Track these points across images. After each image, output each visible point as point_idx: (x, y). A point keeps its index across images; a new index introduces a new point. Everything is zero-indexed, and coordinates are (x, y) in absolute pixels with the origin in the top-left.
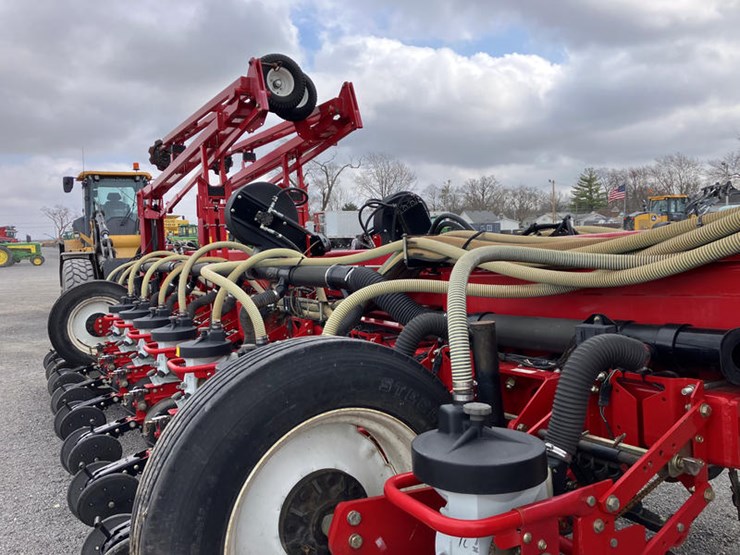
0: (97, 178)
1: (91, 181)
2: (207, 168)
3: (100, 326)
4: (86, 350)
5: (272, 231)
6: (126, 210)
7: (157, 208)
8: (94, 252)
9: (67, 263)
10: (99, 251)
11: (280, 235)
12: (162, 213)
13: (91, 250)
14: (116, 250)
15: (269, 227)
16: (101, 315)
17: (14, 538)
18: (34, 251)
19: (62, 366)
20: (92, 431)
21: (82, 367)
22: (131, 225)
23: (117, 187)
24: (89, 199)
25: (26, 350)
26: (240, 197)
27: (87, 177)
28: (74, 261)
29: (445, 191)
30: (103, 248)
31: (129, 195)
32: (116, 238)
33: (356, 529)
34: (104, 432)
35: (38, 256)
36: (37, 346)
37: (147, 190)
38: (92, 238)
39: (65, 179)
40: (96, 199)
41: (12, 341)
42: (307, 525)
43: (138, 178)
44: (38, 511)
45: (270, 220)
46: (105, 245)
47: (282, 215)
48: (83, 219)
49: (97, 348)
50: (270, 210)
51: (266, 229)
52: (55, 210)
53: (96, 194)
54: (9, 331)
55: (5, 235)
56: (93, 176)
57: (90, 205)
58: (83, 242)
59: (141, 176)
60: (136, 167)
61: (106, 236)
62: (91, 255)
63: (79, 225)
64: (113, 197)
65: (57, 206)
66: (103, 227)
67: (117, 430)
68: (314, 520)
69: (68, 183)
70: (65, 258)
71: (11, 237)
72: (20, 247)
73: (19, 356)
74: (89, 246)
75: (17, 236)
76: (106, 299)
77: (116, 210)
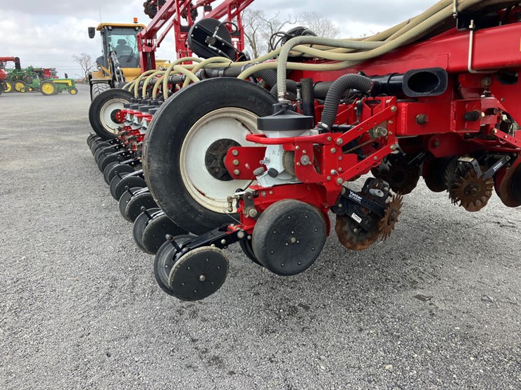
0: (110, 28)
1: (107, 30)
2: (179, 14)
3: (119, 117)
4: (112, 132)
5: (215, 48)
6: (130, 51)
7: (150, 45)
8: (111, 79)
9: (95, 86)
10: (114, 78)
11: (220, 51)
12: (153, 47)
13: (109, 78)
14: (126, 77)
15: (213, 46)
16: (119, 110)
18: (70, 84)
22: (134, 62)
23: (124, 35)
24: (106, 43)
26: (196, 27)
27: (104, 27)
28: (99, 84)
30: (117, 76)
31: (131, 40)
32: (126, 70)
33: (236, 157)
35: (73, 88)
37: (143, 33)
38: (109, 70)
39: (89, 28)
40: (110, 43)
41: (66, 135)
42: (216, 159)
43: (137, 28)
44: (94, 207)
45: (214, 42)
46: (118, 73)
47: (221, 39)
48: (102, 57)
49: (118, 129)
50: (214, 36)
51: (212, 47)
52: (81, 57)
53: (110, 39)
54: (63, 130)
55: (50, 74)
56: (107, 26)
57: (106, 48)
58: (104, 72)
59: (139, 27)
60: (136, 20)
61: (118, 68)
62: (109, 81)
63: (100, 62)
64: (121, 42)
66: (116, 62)
68: (220, 158)
69: (91, 32)
70: (93, 83)
71: (54, 75)
72: (61, 81)
73: (71, 142)
74: (108, 75)
75: (57, 75)
76: (122, 100)
77: (124, 51)
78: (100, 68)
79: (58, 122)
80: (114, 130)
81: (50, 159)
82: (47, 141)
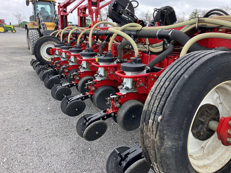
0: (37, 1)
3: (51, 52)
4: (47, 60)
5: (127, 17)
7: (65, 11)
8: (38, 28)
9: (30, 31)
10: (40, 28)
11: (130, 19)
12: (67, 13)
13: (37, 27)
14: (47, 27)
15: (126, 15)
16: (52, 48)
17: (38, 118)
18: (12, 28)
19: (39, 64)
20: (61, 86)
21: (46, 65)
22: (50, 19)
23: (44, 5)
24: (35, 9)
25: (20, 59)
26: (115, 3)
28: (32, 30)
29: (147, 14)
31: (48, 8)
32: (47, 24)
34: (66, 86)
35: (14, 29)
36: (23, 58)
38: (37, 23)
40: (37, 9)
41: (14, 56)
42: (204, 124)
43: (51, 2)
44: (43, 110)
46: (43, 25)
47: (130, 11)
48: (33, 16)
49: (51, 59)
50: (126, 9)
53: (37, 7)
54: (12, 53)
55: (1, 22)
57: (35, 11)
58: (34, 24)
61: (43, 22)
62: (37, 29)
63: (32, 18)
64: (42, 9)
65: (17, 13)
66: (41, 19)
67: (70, 86)
68: (207, 123)
69: (28, 3)
70: (29, 29)
71: (3, 22)
72: (8, 26)
73: (19, 61)
74: (36, 25)
75: (5, 23)
76: (53, 42)
77: (44, 13)
78: (32, 22)
79: (9, 48)
80: (49, 59)
81: (8, 72)
82: (5, 59)
